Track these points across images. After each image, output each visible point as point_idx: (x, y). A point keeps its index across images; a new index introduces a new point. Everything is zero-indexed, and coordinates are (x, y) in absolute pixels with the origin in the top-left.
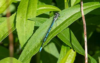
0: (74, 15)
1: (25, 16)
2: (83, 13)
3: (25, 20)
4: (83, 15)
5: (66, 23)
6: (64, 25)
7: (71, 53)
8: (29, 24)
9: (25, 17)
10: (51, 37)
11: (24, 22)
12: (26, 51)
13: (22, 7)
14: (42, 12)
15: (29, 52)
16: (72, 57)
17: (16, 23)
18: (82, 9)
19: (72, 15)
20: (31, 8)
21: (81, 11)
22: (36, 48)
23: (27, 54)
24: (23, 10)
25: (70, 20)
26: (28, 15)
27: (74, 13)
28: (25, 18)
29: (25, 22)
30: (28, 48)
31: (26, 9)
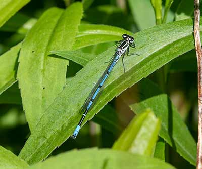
0: (175, 43)
1: (45, 48)
2: (199, 38)
3: (43, 57)
4: (198, 44)
5: (149, 64)
6: (143, 69)
7: (147, 123)
8: (52, 69)
9: (44, 51)
10: (106, 99)
11: (39, 62)
12: (39, 138)
13: (40, 29)
14: (92, 40)
15: (45, 141)
16: (150, 134)
17: (19, 65)
18: (196, 28)
19: (168, 43)
20: (63, 30)
21: (193, 34)
22: (64, 128)
23: (41, 144)
24: (41, 35)
25: (161, 56)
26: (52, 46)
27: (175, 40)
28: (43, 54)
29: (42, 63)
30: (43, 129)
31: (50, 33)
